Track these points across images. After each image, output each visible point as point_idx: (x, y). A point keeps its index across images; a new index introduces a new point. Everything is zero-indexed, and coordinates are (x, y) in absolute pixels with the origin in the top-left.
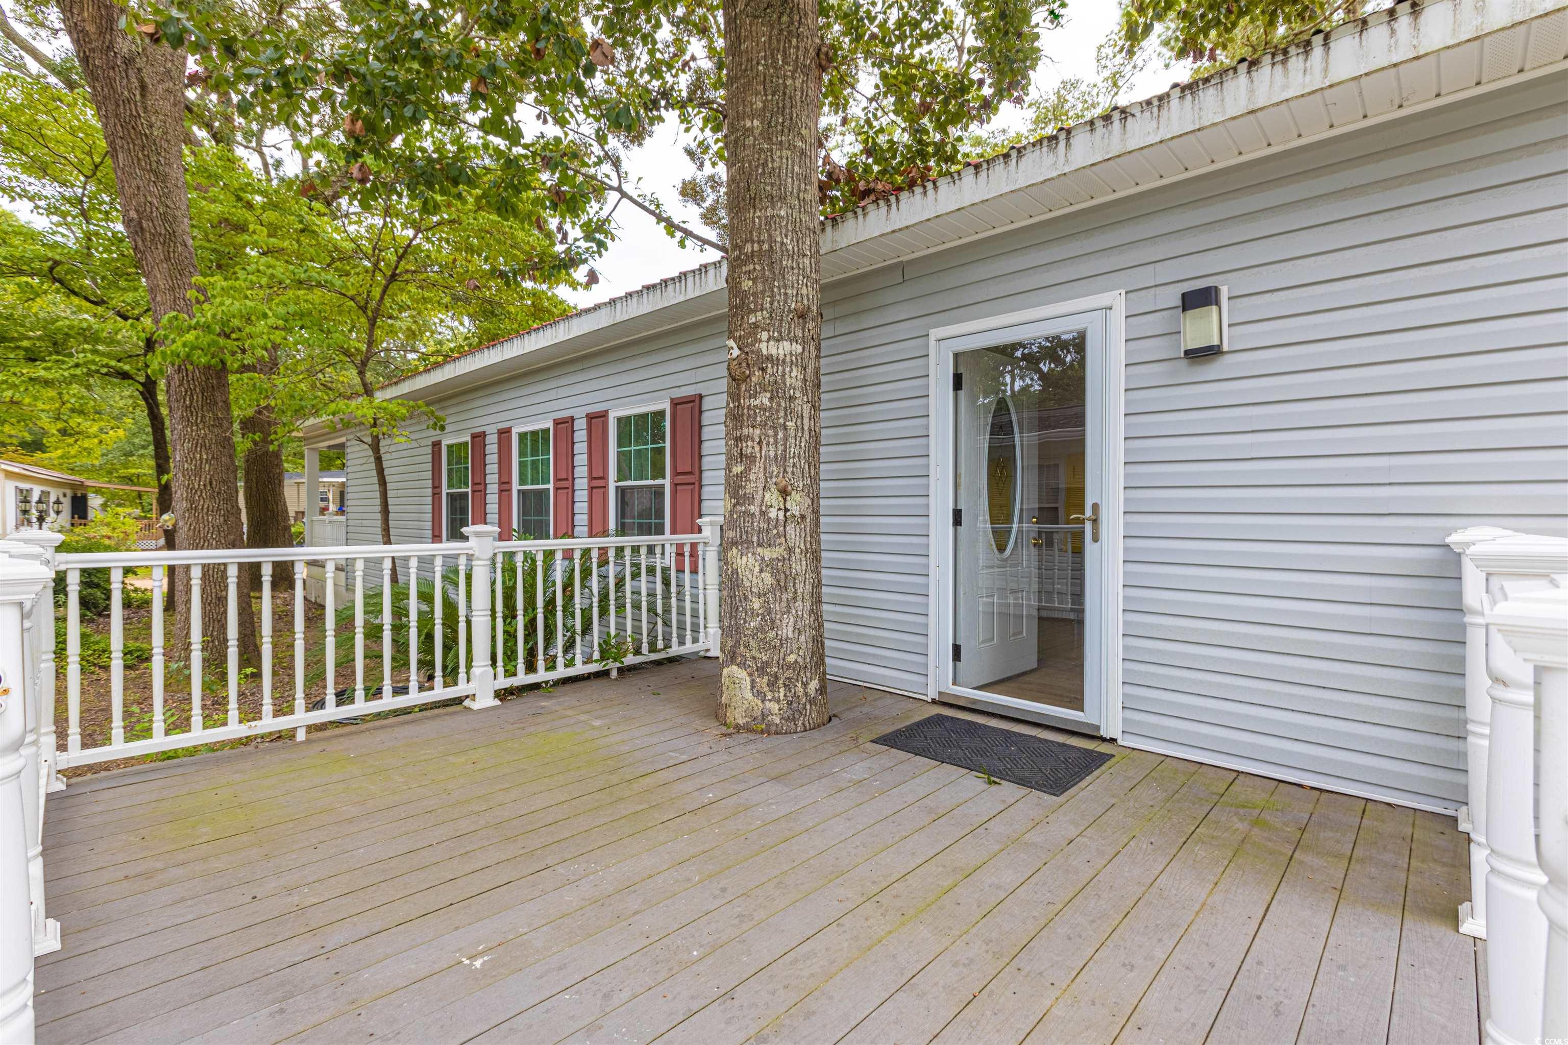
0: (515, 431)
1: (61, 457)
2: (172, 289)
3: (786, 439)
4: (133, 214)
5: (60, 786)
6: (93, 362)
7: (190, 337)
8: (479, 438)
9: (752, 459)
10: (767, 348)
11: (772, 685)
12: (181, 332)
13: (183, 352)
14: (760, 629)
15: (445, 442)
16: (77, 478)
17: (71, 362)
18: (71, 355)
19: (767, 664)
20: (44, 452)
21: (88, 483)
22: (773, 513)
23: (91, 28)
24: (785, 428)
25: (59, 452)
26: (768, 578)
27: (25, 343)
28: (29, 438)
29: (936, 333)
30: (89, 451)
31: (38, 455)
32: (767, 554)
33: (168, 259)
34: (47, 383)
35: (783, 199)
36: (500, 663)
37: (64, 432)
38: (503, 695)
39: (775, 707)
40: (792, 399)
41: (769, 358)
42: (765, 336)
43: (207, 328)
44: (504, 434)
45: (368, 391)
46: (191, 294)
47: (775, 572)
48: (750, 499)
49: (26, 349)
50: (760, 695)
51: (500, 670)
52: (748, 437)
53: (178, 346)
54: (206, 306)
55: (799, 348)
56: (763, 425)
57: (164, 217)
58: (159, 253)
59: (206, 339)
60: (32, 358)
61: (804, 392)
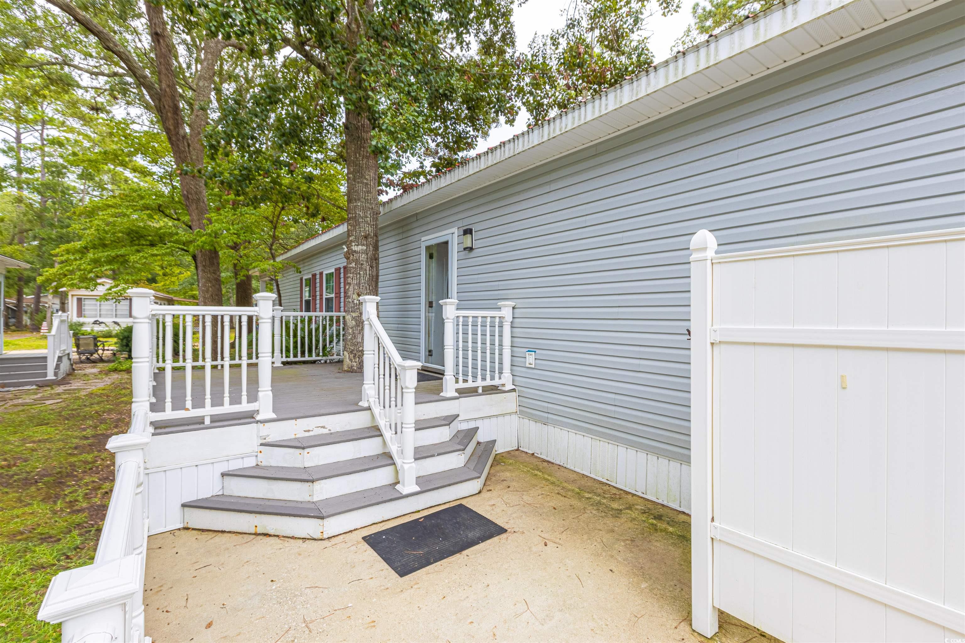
0: (324, 273)
1: (163, 286)
2: (199, 220)
3: (360, 277)
4: (185, 192)
5: (157, 371)
6: (174, 247)
7: (203, 239)
8: (314, 275)
9: (350, 284)
10: (355, 248)
11: (354, 357)
12: (201, 237)
13: (201, 244)
14: (351, 339)
15: (304, 278)
16: (170, 296)
17: (165, 246)
18: (165, 244)
19: (353, 350)
20: (156, 283)
21: (175, 298)
22: (355, 302)
23: (172, 128)
24: (359, 274)
25: (162, 283)
26: (354, 322)
27: (150, 238)
28: (150, 276)
29: (423, 239)
30: (174, 282)
31: (154, 285)
32: (354, 315)
33: (197, 208)
34: (156, 255)
35: (359, 200)
36: (284, 353)
37: (165, 275)
38: (284, 363)
39: (355, 364)
40: (362, 264)
41: (355, 251)
42: (353, 244)
43: (210, 235)
44: (321, 274)
45: (274, 257)
46: (205, 221)
47: (356, 320)
48: (349, 297)
49: (150, 241)
50: (351, 360)
51: (284, 355)
52: (349, 277)
53: (199, 243)
54: (210, 226)
55: (365, 248)
56: (353, 273)
57: (196, 193)
58: (194, 206)
59: (209, 240)
60: (152, 245)
61: (367, 262)
